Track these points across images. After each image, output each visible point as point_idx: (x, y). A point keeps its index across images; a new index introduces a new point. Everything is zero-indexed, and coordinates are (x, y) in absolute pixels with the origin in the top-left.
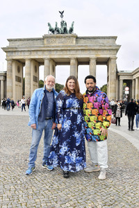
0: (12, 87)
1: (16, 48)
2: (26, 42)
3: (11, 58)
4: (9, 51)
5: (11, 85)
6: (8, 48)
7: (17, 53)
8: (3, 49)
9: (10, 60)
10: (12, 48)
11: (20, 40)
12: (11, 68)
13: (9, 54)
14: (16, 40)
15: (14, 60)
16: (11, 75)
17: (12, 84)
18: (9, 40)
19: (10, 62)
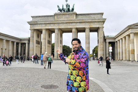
0: (33, 48)
1: (37, 22)
2: (43, 18)
3: (33, 28)
4: (32, 24)
5: (32, 46)
6: (31, 22)
7: (37, 25)
8: (28, 22)
9: (33, 30)
10: (34, 22)
11: (40, 17)
12: (33, 35)
13: (32, 26)
14: (37, 17)
15: (35, 30)
16: (33, 40)
17: (34, 46)
18: (32, 17)
19: (32, 31)
